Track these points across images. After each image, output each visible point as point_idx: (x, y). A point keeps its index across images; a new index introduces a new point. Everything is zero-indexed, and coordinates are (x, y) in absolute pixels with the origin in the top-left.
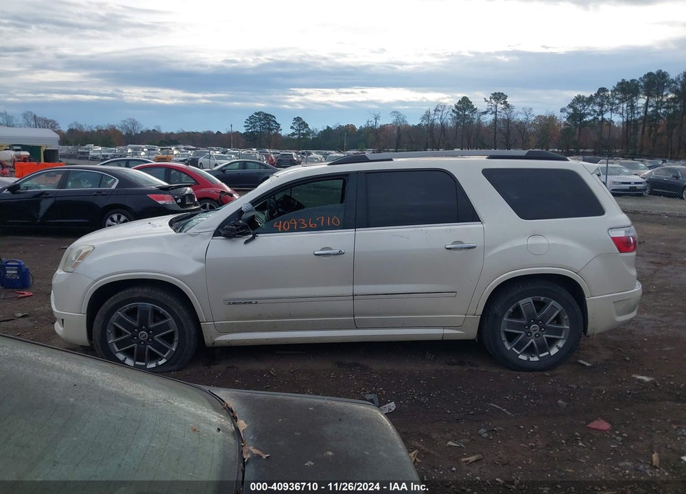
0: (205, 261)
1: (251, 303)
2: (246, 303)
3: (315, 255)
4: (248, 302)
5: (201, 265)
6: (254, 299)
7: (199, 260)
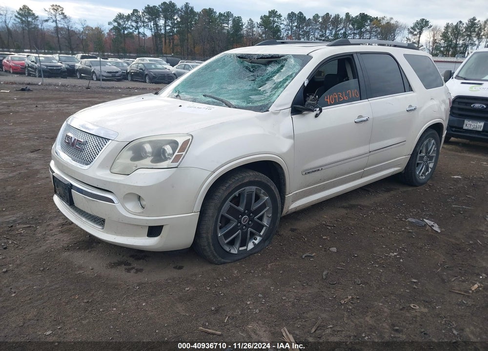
0: (293, 137)
1: (319, 170)
2: (315, 171)
3: (355, 122)
4: (316, 170)
5: (290, 142)
6: (321, 166)
7: (289, 137)
